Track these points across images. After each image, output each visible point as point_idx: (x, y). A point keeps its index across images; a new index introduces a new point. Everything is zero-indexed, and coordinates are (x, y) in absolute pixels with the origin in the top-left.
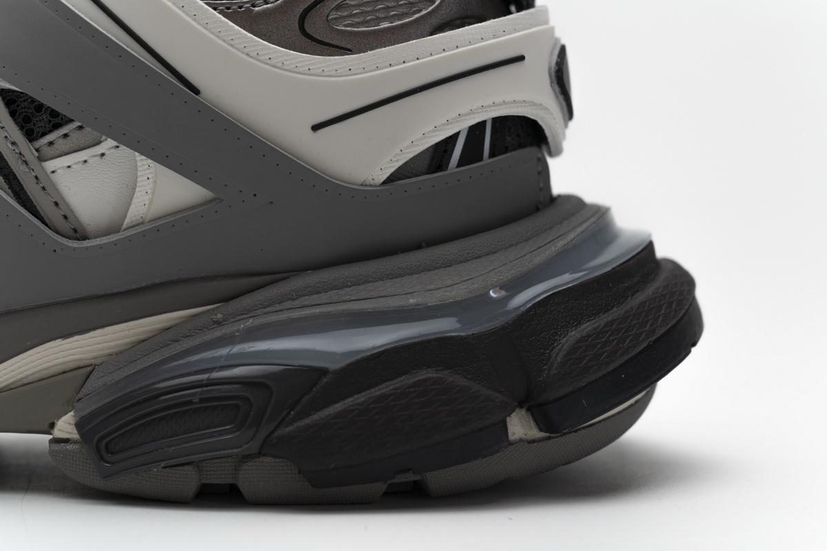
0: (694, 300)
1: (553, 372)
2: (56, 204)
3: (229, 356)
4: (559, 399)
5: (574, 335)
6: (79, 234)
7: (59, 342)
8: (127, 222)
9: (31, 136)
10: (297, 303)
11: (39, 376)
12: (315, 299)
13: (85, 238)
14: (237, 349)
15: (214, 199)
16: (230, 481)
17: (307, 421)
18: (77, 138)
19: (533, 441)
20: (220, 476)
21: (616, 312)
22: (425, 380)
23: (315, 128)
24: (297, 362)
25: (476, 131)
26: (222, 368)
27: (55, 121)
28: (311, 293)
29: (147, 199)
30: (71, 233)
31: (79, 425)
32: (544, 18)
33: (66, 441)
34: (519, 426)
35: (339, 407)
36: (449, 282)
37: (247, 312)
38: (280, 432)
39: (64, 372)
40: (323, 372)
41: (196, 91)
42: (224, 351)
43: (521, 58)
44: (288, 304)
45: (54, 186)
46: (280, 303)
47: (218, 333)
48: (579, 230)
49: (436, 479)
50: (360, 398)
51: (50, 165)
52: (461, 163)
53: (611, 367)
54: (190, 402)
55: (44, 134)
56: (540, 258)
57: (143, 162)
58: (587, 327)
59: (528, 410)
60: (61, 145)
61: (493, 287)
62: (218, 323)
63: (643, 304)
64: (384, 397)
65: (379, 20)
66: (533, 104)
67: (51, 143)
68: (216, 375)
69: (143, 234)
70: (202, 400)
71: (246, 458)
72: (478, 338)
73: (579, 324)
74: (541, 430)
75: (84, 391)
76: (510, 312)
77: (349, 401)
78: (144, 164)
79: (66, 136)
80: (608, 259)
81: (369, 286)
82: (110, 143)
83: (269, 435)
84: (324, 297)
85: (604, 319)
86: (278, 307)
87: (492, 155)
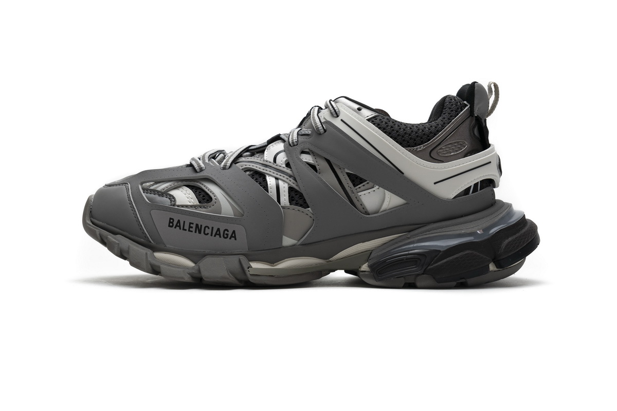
0: (537, 233)
1: (502, 251)
2: (361, 205)
3: (413, 247)
4: (503, 259)
5: (507, 241)
6: (367, 213)
7: (361, 243)
8: (382, 210)
9: (355, 185)
10: (430, 232)
11: (355, 253)
12: (435, 231)
13: (369, 214)
14: (415, 245)
15: (407, 203)
16: (413, 282)
17: (437, 264)
18: (367, 186)
19: (495, 271)
20: (411, 280)
21: (518, 235)
22: (468, 253)
23: (435, 183)
24: (432, 249)
25: (476, 185)
26: (412, 250)
27: (361, 181)
28: (434, 230)
29: (388, 203)
30: (365, 213)
31: (370, 266)
32: (493, 150)
33: (365, 271)
34: (492, 267)
35: (445, 260)
36: (472, 226)
37: (417, 235)
38: (429, 267)
39: (362, 252)
40: (440, 251)
41: (403, 173)
42: (412, 246)
43: (490, 162)
44: (428, 233)
45: (360, 199)
46: (429, 231)
47: (409, 241)
48: (506, 211)
49: (470, 281)
50: (451, 258)
51: (360, 194)
52: (473, 193)
53: (517, 250)
54: (403, 260)
55: (358, 185)
56: (496, 219)
57: (387, 193)
58: (510, 239)
59: (494, 262)
60: (363, 188)
61: (479, 230)
62: (409, 238)
63: (525, 233)
64: (457, 258)
65: (451, 152)
66: (493, 175)
67: (360, 188)
68: (411, 252)
69: (387, 213)
70: (406, 259)
71: (418, 275)
72: (481, 242)
73: (508, 238)
74: (497, 268)
75: (370, 258)
76: (489, 235)
77: (448, 259)
78: (388, 194)
79: (364, 185)
80: (514, 220)
81: (450, 228)
82: (377, 187)
83: (425, 269)
84: (438, 231)
85: (514, 237)
86: (425, 233)
87: (480, 190)
